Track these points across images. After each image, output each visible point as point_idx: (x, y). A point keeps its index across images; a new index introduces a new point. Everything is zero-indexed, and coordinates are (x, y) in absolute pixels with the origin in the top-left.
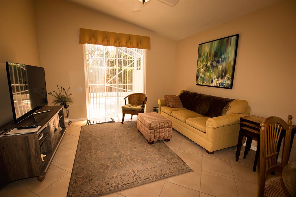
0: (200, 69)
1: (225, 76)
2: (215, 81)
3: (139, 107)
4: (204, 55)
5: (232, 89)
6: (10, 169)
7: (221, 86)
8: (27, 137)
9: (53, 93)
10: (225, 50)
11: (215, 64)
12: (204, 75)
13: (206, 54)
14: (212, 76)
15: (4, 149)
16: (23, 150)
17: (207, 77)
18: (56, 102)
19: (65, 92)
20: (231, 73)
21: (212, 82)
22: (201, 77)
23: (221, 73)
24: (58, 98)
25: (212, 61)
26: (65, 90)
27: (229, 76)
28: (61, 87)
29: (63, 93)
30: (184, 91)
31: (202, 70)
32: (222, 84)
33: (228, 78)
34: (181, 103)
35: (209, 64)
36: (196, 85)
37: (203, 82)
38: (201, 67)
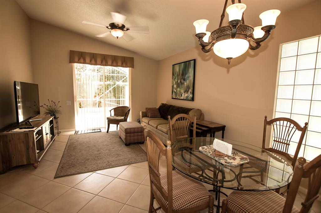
0: (173, 85)
1: (189, 91)
2: (183, 95)
3: (123, 118)
4: (176, 73)
5: (193, 101)
6: (13, 157)
7: (186, 99)
8: (28, 134)
9: (44, 106)
10: (188, 71)
11: (182, 81)
12: (177, 90)
13: (177, 73)
14: (181, 91)
15: (10, 141)
16: (23, 143)
17: (178, 92)
18: (47, 113)
19: (55, 105)
20: (192, 89)
21: (182, 96)
22: (175, 92)
23: (186, 89)
24: (49, 110)
25: (181, 79)
26: (55, 103)
27: (191, 91)
28: (52, 101)
29: (53, 106)
30: (163, 104)
31: (175, 86)
32: (187, 97)
33: (191, 92)
34: (159, 114)
35: (179, 81)
36: (172, 98)
37: (176, 96)
38: (174, 83)
